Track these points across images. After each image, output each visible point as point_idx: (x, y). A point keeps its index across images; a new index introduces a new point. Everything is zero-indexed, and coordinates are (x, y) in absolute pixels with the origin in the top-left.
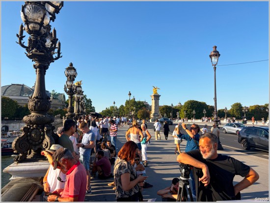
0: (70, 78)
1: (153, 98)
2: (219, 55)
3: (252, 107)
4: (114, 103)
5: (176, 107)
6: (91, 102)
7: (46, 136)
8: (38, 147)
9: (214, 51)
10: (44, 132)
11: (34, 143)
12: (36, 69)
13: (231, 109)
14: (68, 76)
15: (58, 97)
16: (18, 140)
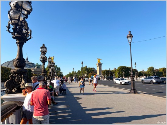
0: (43, 53)
1: (98, 65)
2: (132, 36)
3: (161, 69)
4: (74, 69)
5: (112, 71)
6: (60, 69)
7: (23, 80)
8: (18, 86)
9: (129, 34)
10: (21, 77)
11: (16, 84)
12: (18, 44)
13: (147, 71)
14: (42, 51)
15: (40, 67)
16: (7, 82)
